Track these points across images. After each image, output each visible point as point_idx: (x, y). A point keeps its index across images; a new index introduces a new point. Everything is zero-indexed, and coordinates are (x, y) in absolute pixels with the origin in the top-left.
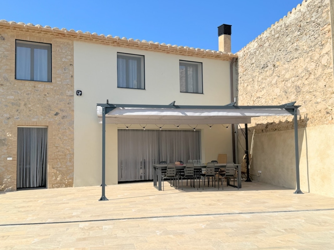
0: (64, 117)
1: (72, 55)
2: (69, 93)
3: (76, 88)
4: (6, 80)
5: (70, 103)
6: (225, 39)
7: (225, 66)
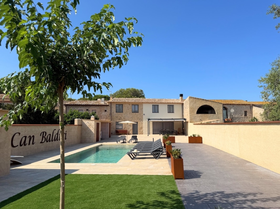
0: (141, 120)
1: (143, 107)
2: (142, 115)
3: (144, 113)
4: (130, 113)
5: (142, 117)
6: (181, 98)
7: (181, 105)
